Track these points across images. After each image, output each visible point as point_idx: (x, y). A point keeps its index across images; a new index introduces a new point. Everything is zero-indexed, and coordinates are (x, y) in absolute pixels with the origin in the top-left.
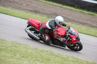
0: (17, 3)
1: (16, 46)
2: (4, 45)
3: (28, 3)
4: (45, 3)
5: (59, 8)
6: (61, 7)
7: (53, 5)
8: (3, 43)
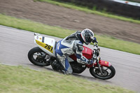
0: (68, 19)
1: (68, 82)
2: (51, 80)
3: (83, 19)
4: (108, 17)
5: (128, 23)
6: (131, 22)
7: (119, 20)
8: (50, 77)
